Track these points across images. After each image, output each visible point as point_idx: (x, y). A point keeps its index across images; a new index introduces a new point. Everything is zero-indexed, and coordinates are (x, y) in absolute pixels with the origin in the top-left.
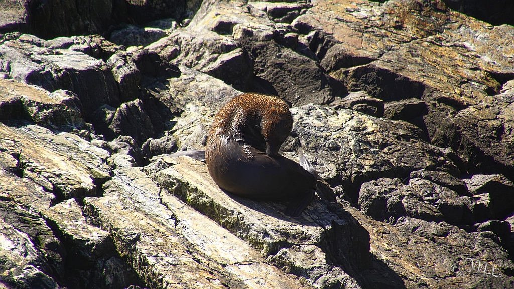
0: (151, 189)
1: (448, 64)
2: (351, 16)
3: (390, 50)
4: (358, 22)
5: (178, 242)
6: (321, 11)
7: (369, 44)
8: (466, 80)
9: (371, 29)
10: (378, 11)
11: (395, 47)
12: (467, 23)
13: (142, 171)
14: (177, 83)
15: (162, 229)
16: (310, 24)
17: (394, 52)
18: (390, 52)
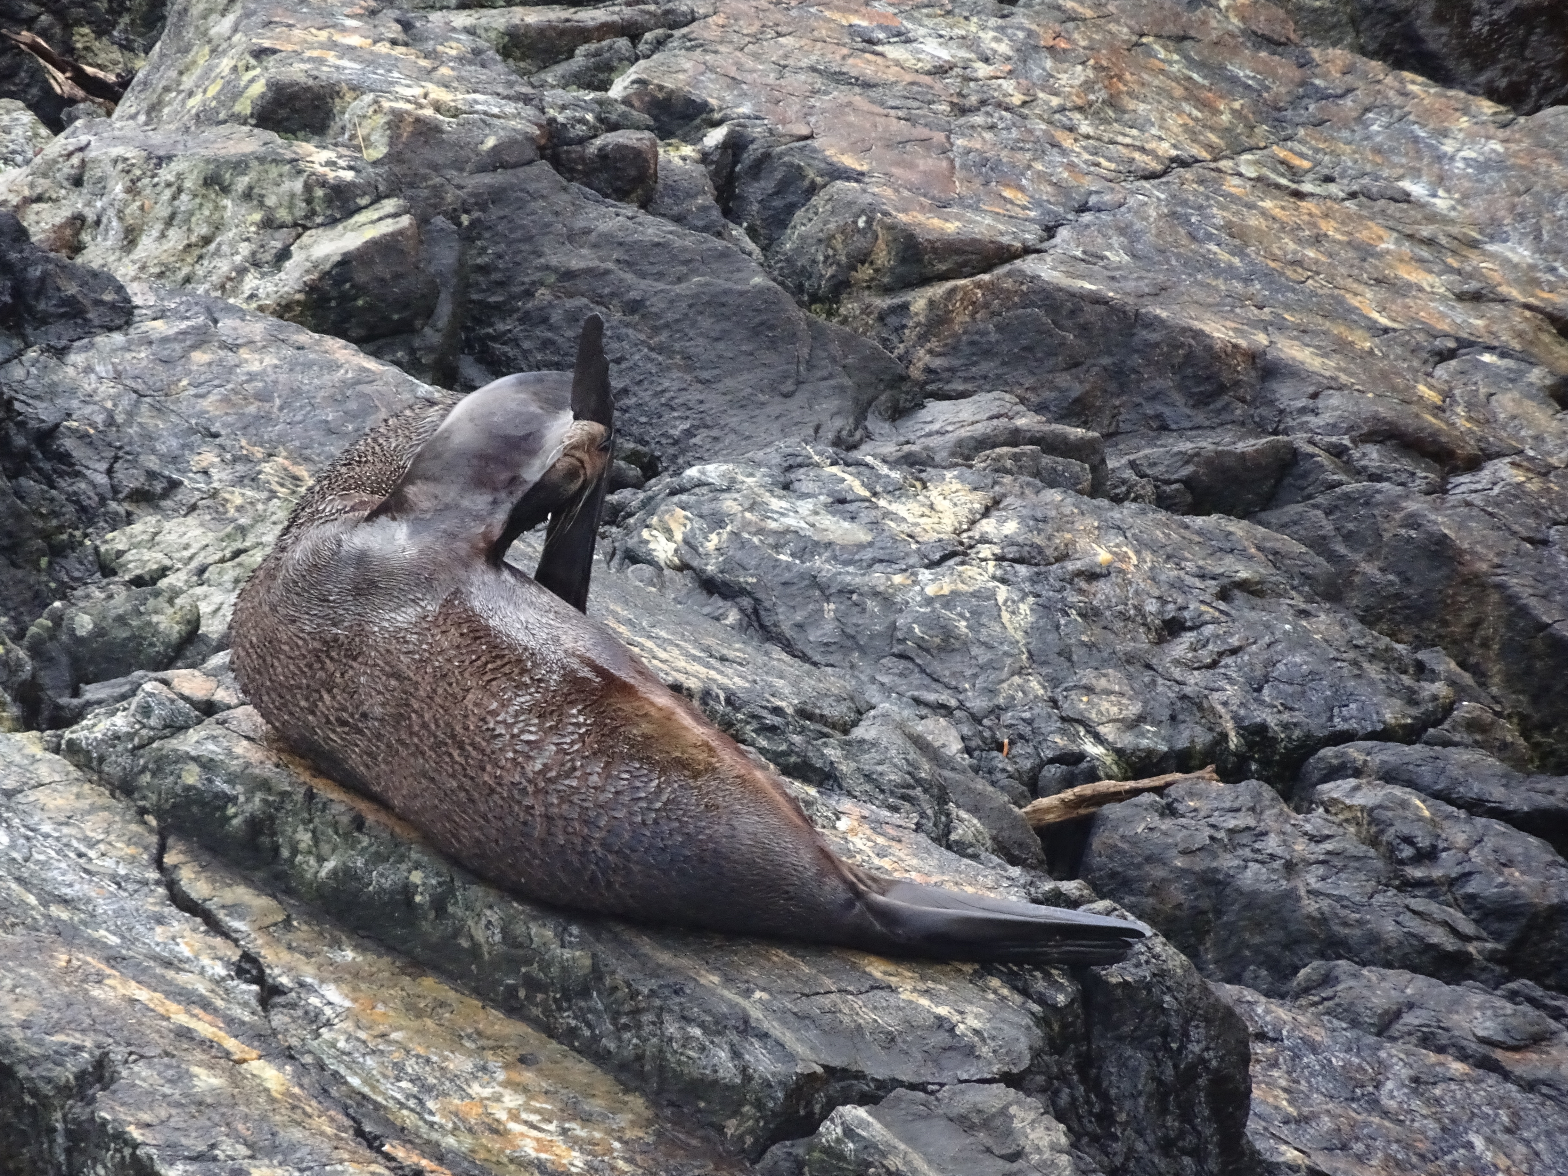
0: (112, 837)
1: (1356, 272)
2: (879, 60)
3: (1083, 208)
4: (913, 83)
5: (296, 1090)
6: (735, 38)
7: (987, 183)
8: (1452, 344)
9: (978, 119)
10: (996, 39)
11: (1107, 198)
12: (1397, 100)
13: (57, 750)
14: (128, 356)
15: (204, 1027)
16: (699, 94)
17: (1103, 216)
18: (1087, 217)
